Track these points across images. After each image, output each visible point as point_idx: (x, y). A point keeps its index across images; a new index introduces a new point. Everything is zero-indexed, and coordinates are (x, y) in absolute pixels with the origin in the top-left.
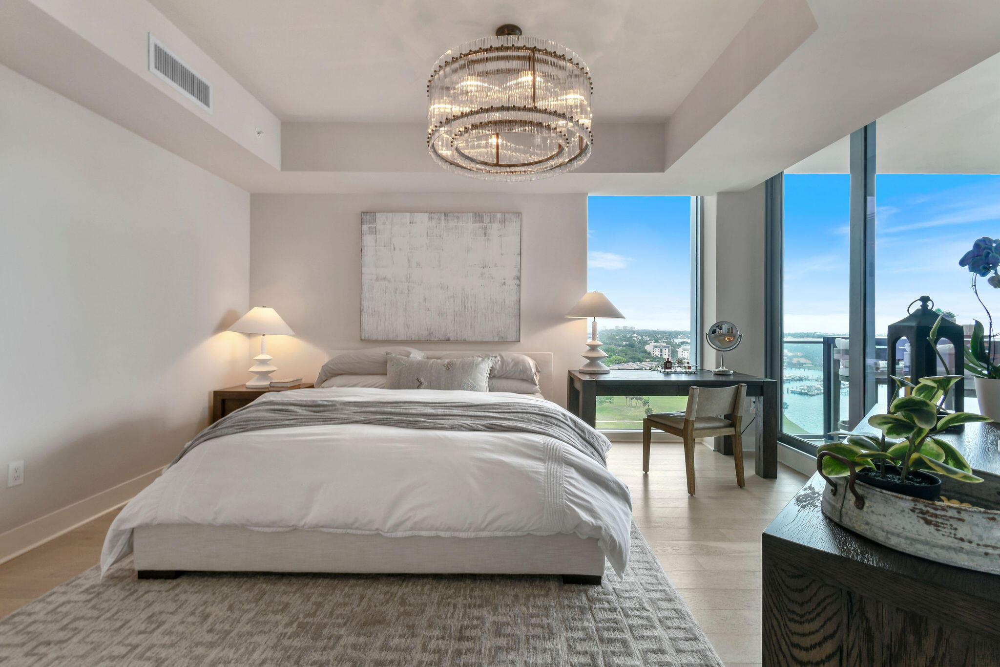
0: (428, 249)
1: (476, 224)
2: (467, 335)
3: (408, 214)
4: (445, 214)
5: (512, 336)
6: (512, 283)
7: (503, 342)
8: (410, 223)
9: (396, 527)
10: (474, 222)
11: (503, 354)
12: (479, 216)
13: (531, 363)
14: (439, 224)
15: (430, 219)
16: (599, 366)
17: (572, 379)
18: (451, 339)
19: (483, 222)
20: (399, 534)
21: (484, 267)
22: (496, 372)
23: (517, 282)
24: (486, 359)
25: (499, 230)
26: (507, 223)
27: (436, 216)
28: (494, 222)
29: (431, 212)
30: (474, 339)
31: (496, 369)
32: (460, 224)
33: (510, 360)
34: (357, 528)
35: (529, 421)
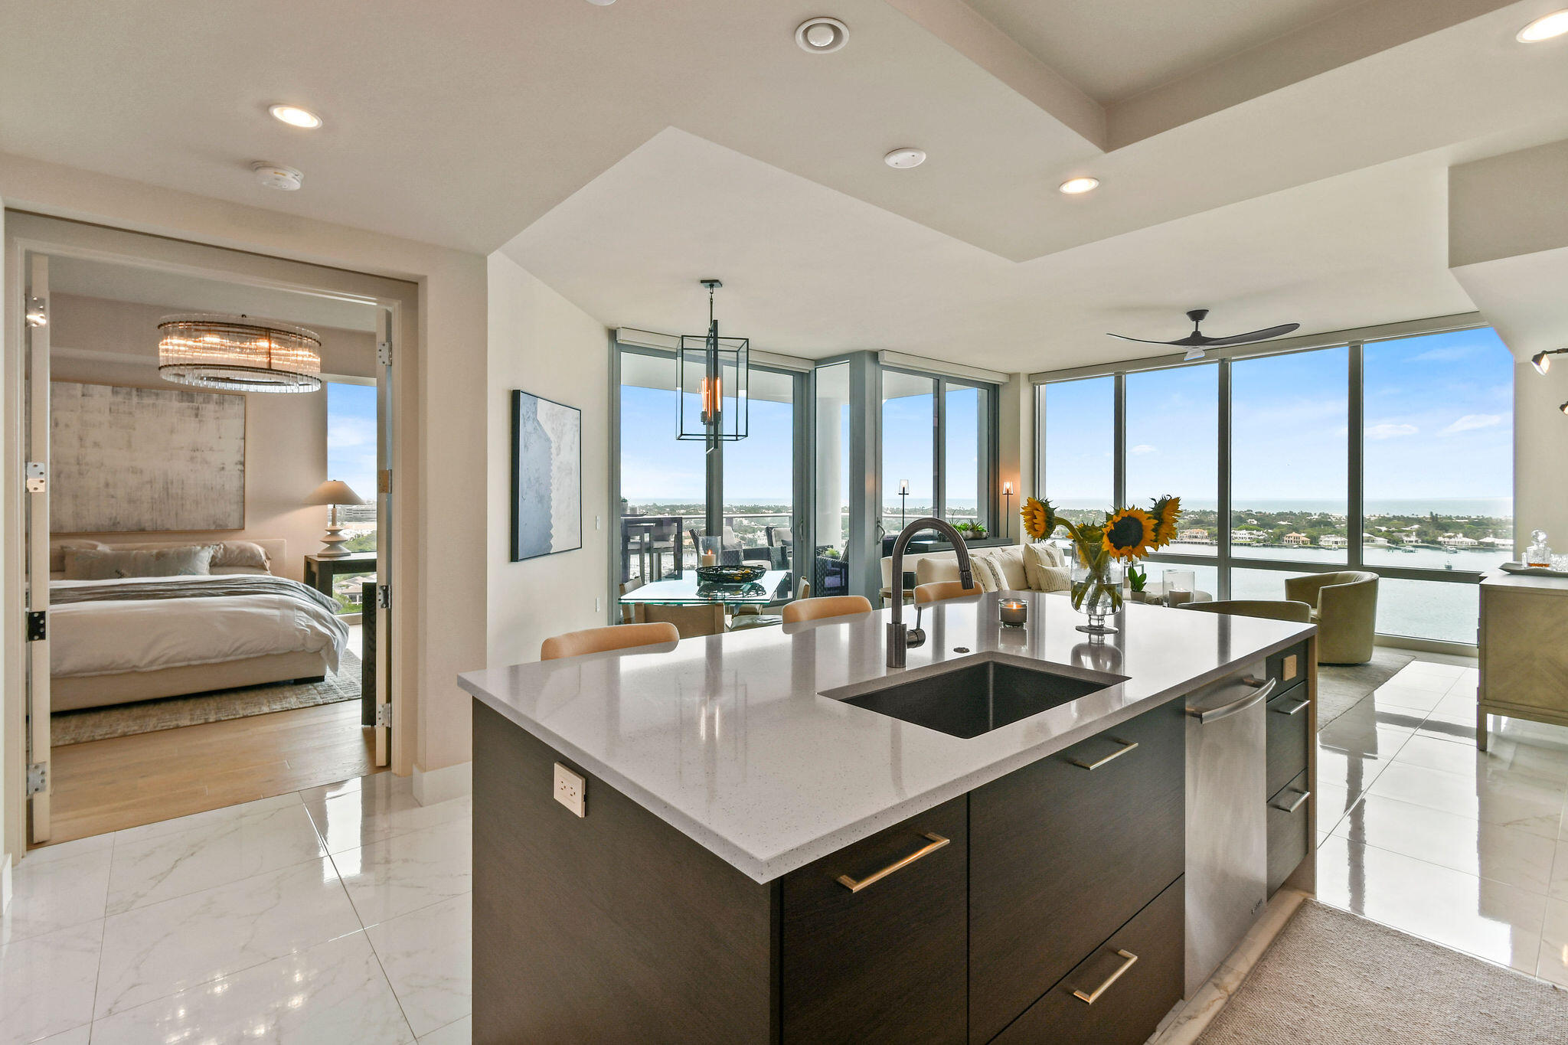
0: (111, 427)
1: (183, 404)
2: (171, 524)
3: (79, 386)
4: (137, 389)
5: (233, 522)
6: (233, 470)
7: (220, 530)
8: (83, 395)
9: (152, 663)
10: (182, 401)
11: (225, 542)
12: (188, 394)
13: (261, 550)
14: (129, 399)
15: (115, 393)
16: (340, 549)
17: (308, 563)
18: (147, 529)
19: (193, 402)
20: (154, 668)
21: (195, 450)
22: (217, 560)
23: (240, 467)
24: (206, 548)
25: (216, 412)
26: (226, 405)
27: (124, 390)
28: (208, 402)
29: (116, 386)
30: (181, 528)
31: (217, 557)
32: (160, 402)
33: (234, 548)
34: (112, 669)
35: (265, 588)
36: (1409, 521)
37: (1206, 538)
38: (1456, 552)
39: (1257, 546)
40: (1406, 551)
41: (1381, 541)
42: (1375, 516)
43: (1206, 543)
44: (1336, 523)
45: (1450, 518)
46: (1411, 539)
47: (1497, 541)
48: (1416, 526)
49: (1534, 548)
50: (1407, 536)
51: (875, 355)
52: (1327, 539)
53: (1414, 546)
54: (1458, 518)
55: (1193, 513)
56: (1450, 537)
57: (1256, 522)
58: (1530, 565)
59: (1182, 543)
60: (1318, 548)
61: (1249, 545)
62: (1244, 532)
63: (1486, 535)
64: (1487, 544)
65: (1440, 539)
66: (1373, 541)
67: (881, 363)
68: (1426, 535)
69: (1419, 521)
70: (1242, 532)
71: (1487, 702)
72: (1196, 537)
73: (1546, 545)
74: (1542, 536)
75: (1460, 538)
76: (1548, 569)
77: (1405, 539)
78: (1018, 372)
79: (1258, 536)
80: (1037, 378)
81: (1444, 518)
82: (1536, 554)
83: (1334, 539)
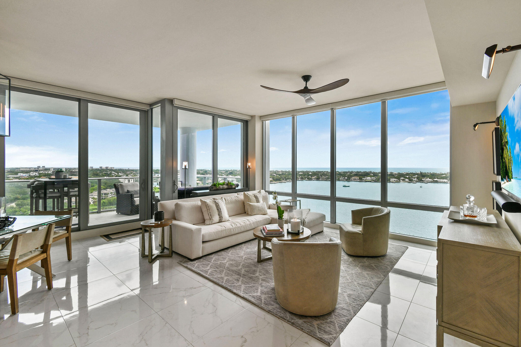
36: (414, 174)
37: (358, 180)
38: (427, 183)
39: (373, 182)
40: (414, 183)
41: (407, 180)
42: (405, 173)
43: (358, 181)
44: (395, 175)
45: (425, 173)
46: (415, 180)
47: (438, 180)
48: (416, 176)
49: (467, 205)
50: (414, 178)
51: (171, 101)
52: (392, 180)
53: (416, 182)
54: (428, 173)
55: (355, 172)
56: (425, 179)
57: (372, 175)
58: (465, 216)
59: (352, 181)
60: (390, 182)
61: (371, 182)
62: (369, 177)
63: (435, 178)
64: (435, 181)
65: (423, 179)
66: (405, 180)
67: (174, 105)
68: (419, 178)
69: (417, 174)
70: (368, 178)
71: (443, 324)
72: (356, 179)
73: (474, 204)
74: (472, 198)
75: (428, 179)
76: (476, 219)
77: (414, 179)
78: (254, 115)
79: (373, 179)
80: (263, 118)
81: (424, 173)
82: (468, 209)
83: (394, 180)
